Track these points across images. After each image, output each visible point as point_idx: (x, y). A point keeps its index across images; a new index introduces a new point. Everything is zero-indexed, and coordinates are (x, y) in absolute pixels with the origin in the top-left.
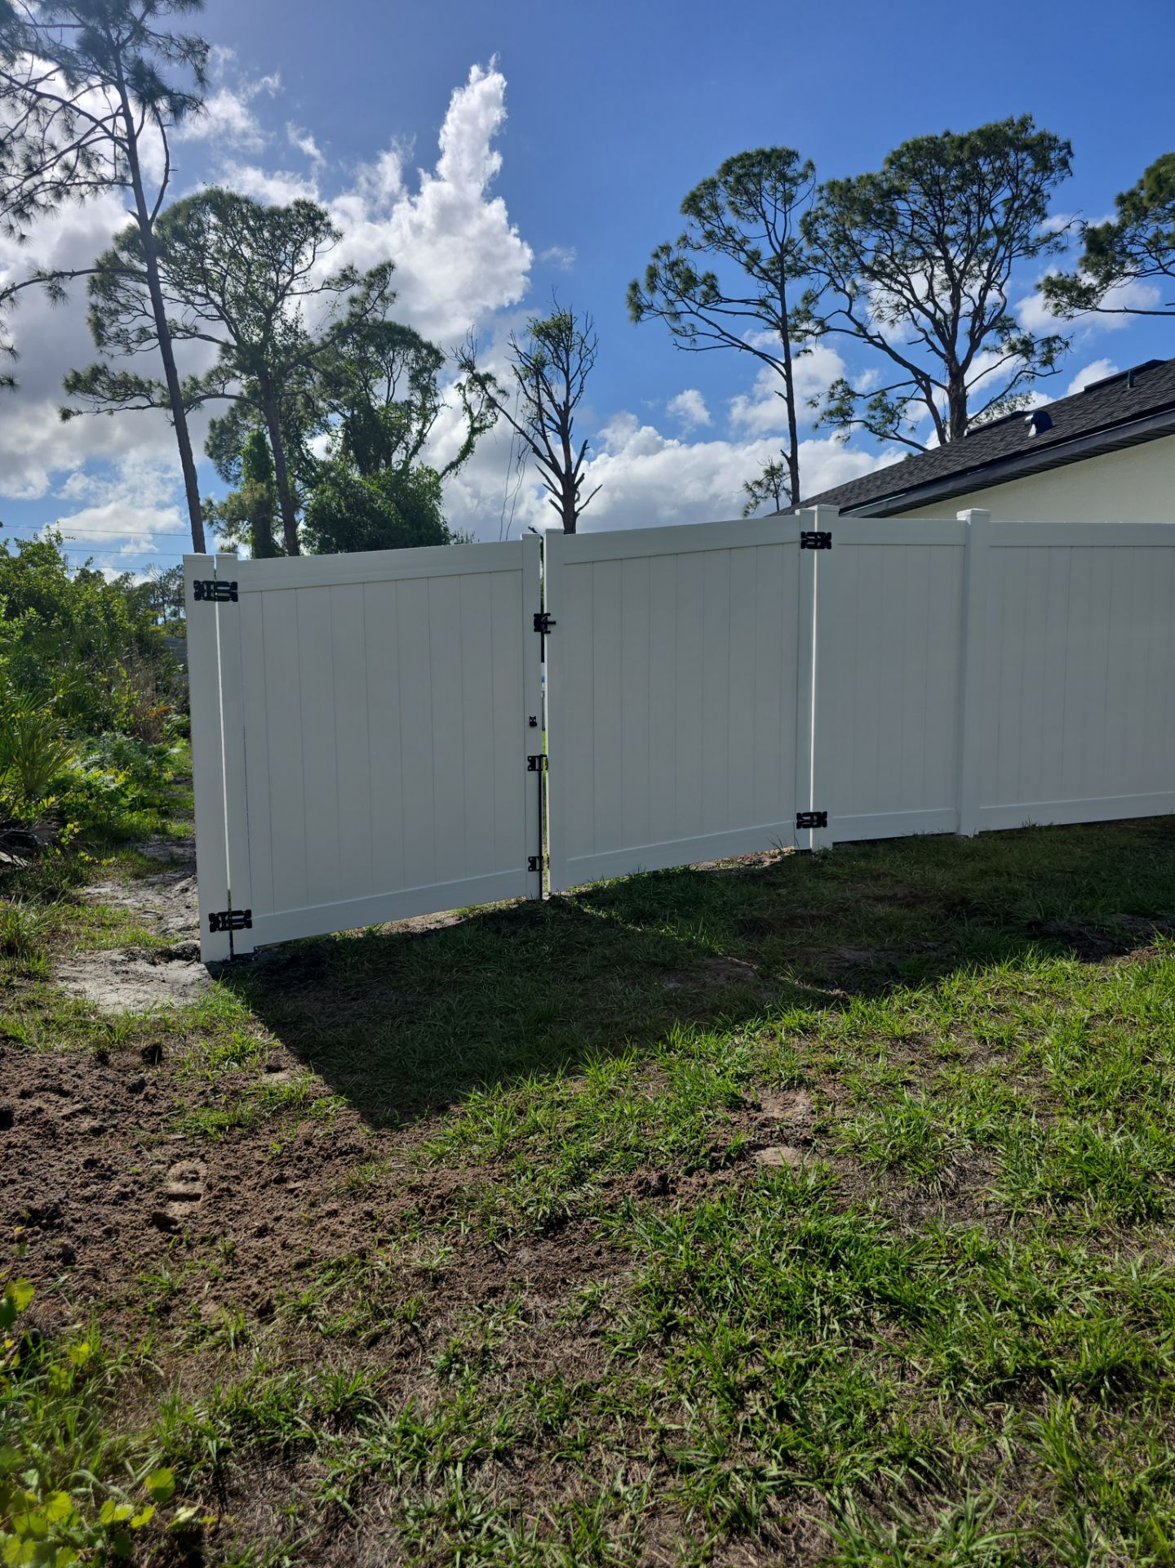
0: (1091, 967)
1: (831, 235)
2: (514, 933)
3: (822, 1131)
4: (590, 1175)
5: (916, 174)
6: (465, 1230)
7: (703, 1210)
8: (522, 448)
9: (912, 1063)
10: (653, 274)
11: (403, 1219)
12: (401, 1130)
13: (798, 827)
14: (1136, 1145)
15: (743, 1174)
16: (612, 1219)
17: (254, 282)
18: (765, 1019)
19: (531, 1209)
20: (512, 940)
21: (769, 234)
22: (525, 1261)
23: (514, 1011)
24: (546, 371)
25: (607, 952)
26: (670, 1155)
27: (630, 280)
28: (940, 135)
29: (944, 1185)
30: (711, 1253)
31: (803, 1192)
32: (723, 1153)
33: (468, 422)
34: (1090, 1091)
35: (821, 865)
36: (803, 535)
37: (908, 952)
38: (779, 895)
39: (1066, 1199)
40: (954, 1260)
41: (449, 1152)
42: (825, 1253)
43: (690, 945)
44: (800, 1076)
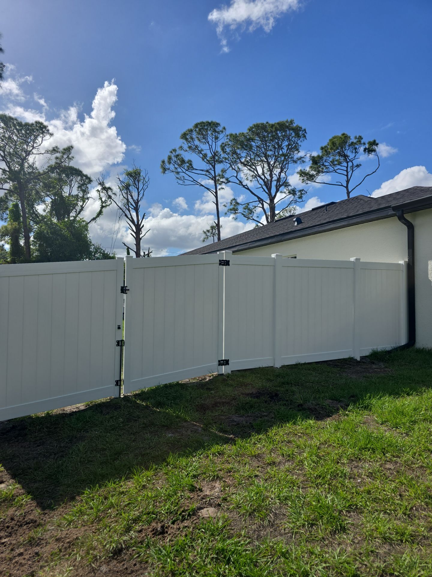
0: (319, 422)
1: (231, 151)
2: (108, 413)
3: (225, 499)
4: (133, 527)
5: (258, 134)
6: (79, 559)
7: (178, 541)
8: (121, 214)
9: (258, 467)
10: (170, 158)
11: (52, 555)
12: (54, 509)
13: (219, 365)
14: (336, 500)
15: (194, 522)
16: (141, 548)
17: (18, 148)
18: (204, 449)
19: (108, 546)
20: (107, 416)
21: (210, 149)
22: (104, 571)
23: (105, 449)
24: (130, 188)
25: (145, 421)
26: (166, 514)
27: (162, 159)
28: (265, 123)
29: (269, 521)
30: (181, 561)
31: (217, 529)
32: (187, 513)
33: (101, 204)
34: (320, 476)
35: (227, 380)
36: (220, 260)
37: (257, 417)
38: (211, 393)
39: (312, 525)
40: (273, 556)
41: (74, 519)
42: (225, 558)
43: (177, 417)
44: (217, 474)
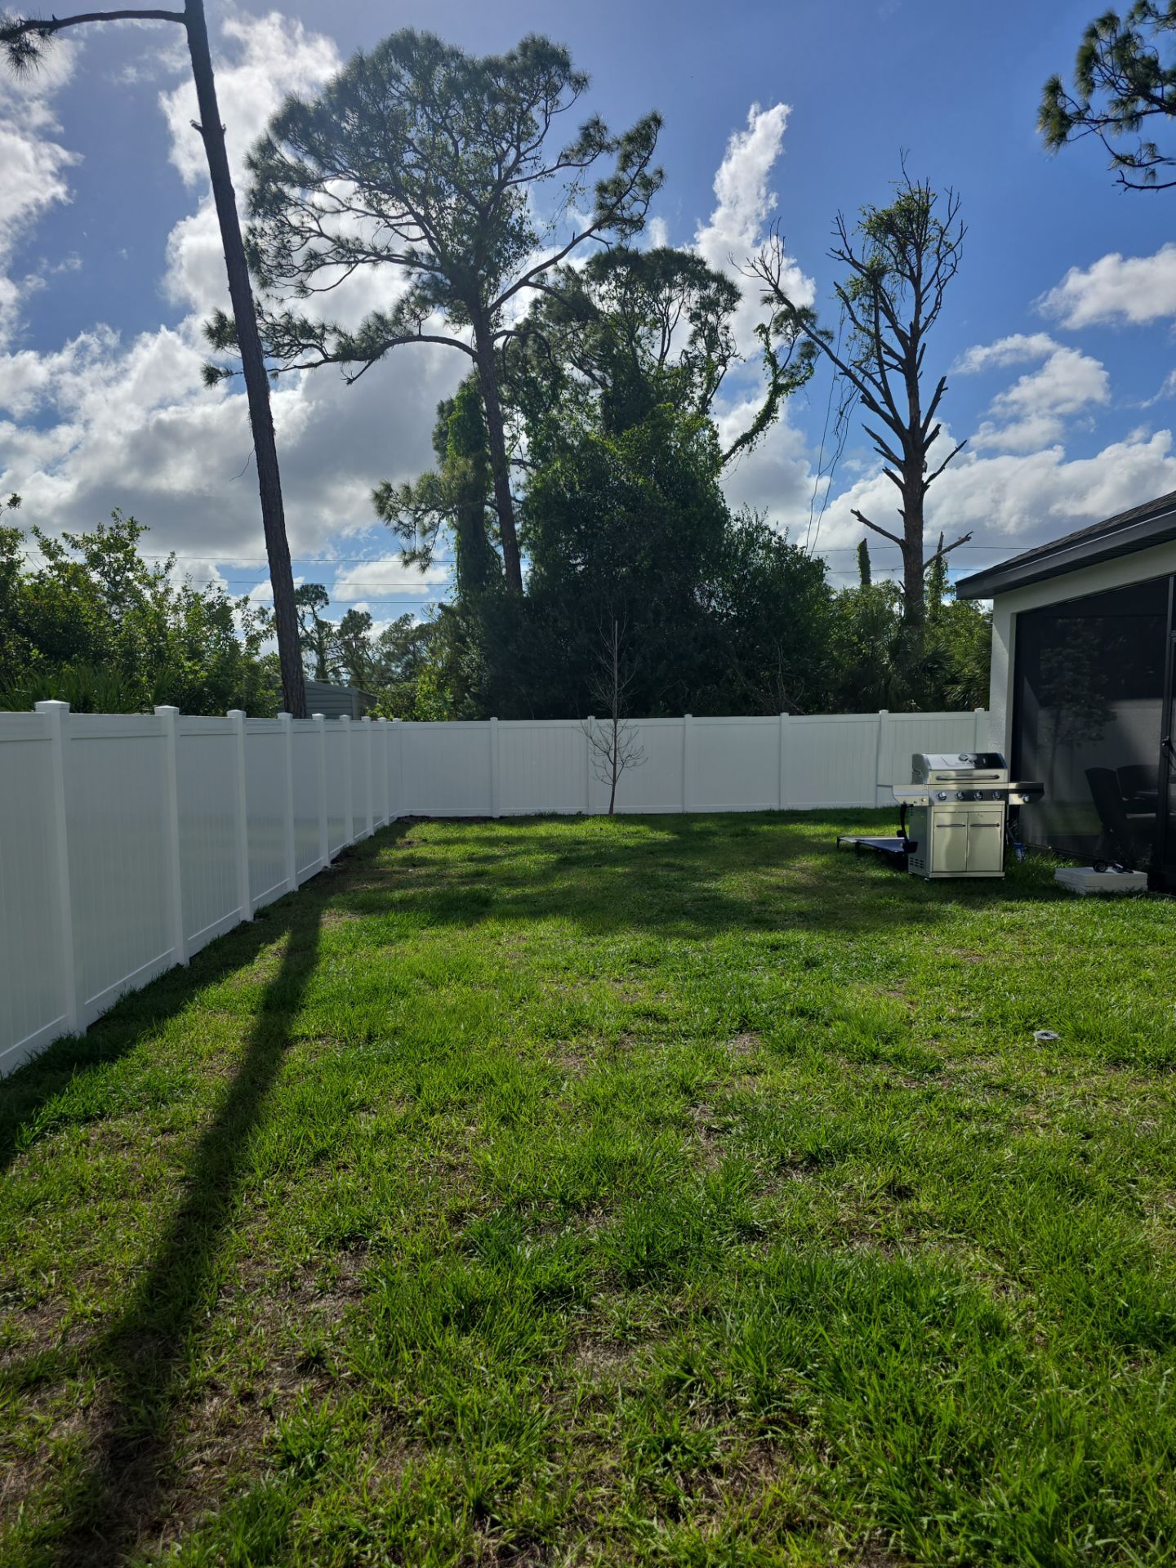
8: (846, 397)
24: (886, 282)
33: (771, 379)
